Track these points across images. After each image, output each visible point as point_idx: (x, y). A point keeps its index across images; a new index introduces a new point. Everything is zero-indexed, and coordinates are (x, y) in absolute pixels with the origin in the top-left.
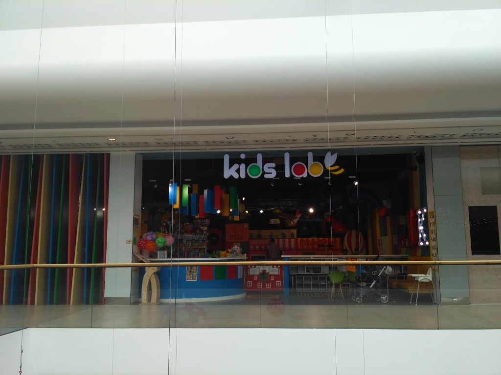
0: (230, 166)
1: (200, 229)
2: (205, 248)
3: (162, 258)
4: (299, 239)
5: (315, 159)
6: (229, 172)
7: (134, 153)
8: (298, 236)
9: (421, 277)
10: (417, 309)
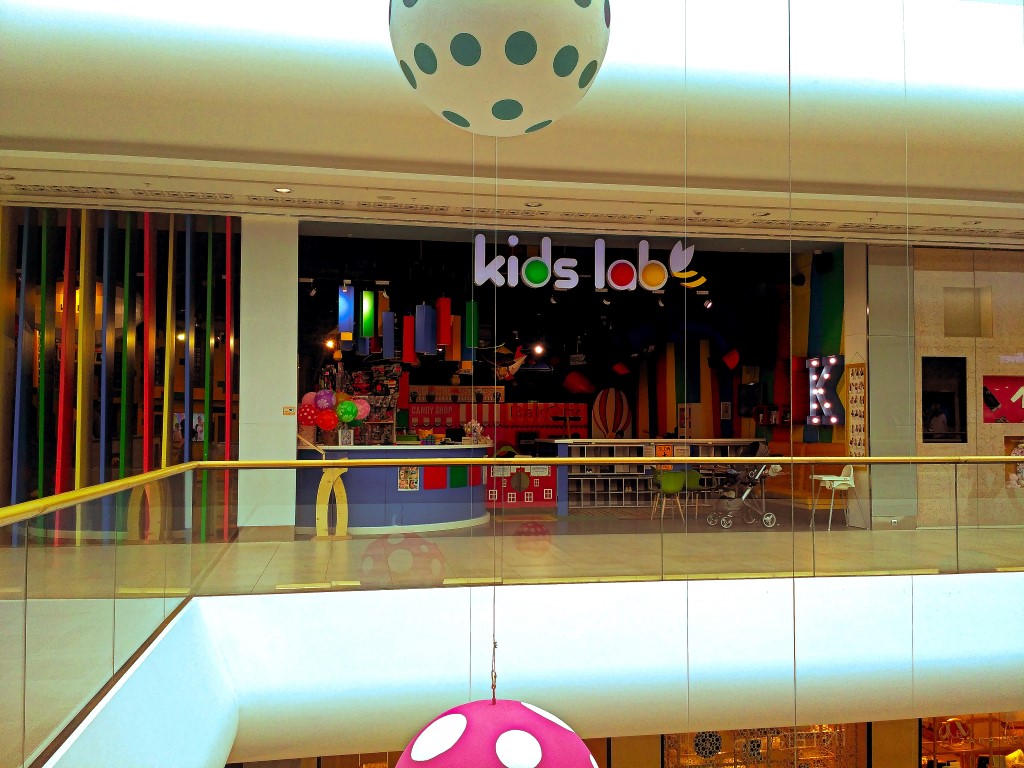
0: (489, 259)
1: (383, 385)
2: (392, 424)
3: (346, 444)
4: (510, 405)
5: (653, 255)
6: (484, 272)
7: (296, 221)
8: (508, 399)
9: (836, 482)
10: (827, 541)
